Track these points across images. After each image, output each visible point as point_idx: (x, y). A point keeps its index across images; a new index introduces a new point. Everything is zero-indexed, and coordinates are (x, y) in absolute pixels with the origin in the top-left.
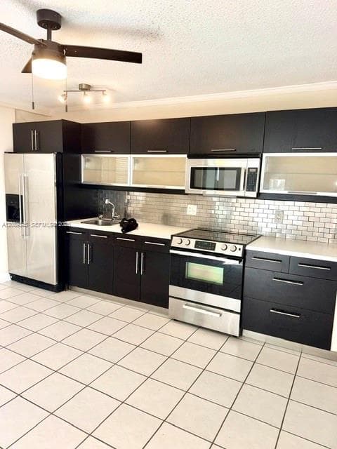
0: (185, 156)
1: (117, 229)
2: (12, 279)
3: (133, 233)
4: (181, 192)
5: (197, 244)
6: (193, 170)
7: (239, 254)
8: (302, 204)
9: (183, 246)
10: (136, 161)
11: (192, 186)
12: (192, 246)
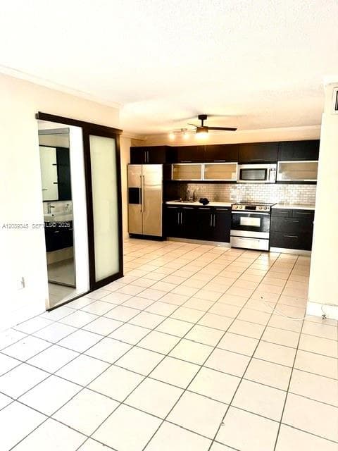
0: (237, 163)
1: (198, 203)
2: (130, 237)
3: (208, 205)
4: (235, 182)
5: (247, 208)
6: (241, 170)
7: (269, 210)
8: (292, 185)
9: (238, 209)
10: (206, 166)
11: (241, 179)
12: (243, 209)
